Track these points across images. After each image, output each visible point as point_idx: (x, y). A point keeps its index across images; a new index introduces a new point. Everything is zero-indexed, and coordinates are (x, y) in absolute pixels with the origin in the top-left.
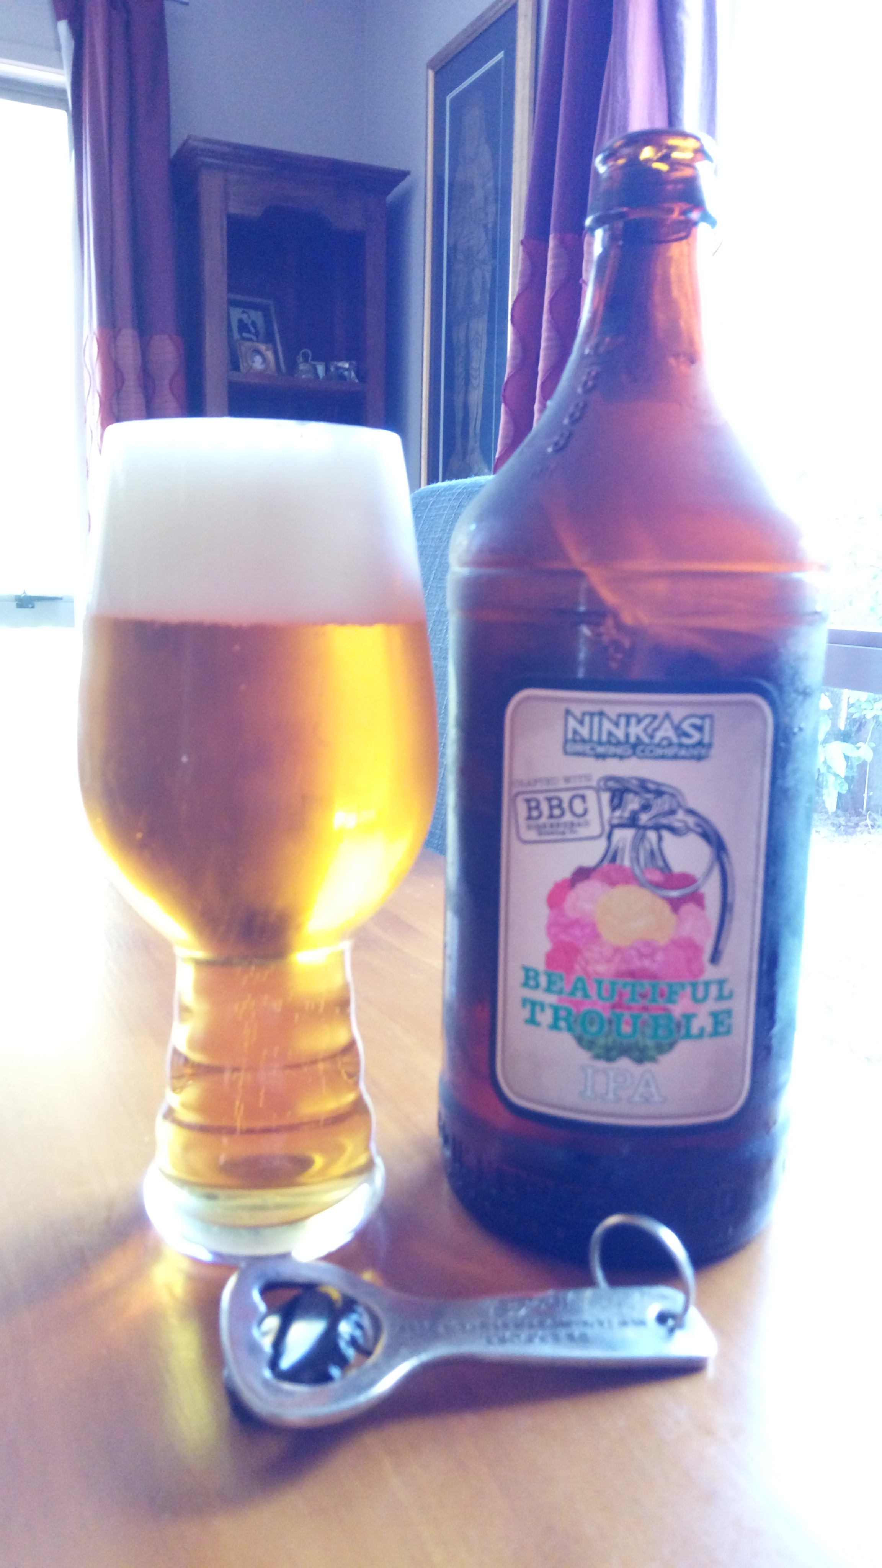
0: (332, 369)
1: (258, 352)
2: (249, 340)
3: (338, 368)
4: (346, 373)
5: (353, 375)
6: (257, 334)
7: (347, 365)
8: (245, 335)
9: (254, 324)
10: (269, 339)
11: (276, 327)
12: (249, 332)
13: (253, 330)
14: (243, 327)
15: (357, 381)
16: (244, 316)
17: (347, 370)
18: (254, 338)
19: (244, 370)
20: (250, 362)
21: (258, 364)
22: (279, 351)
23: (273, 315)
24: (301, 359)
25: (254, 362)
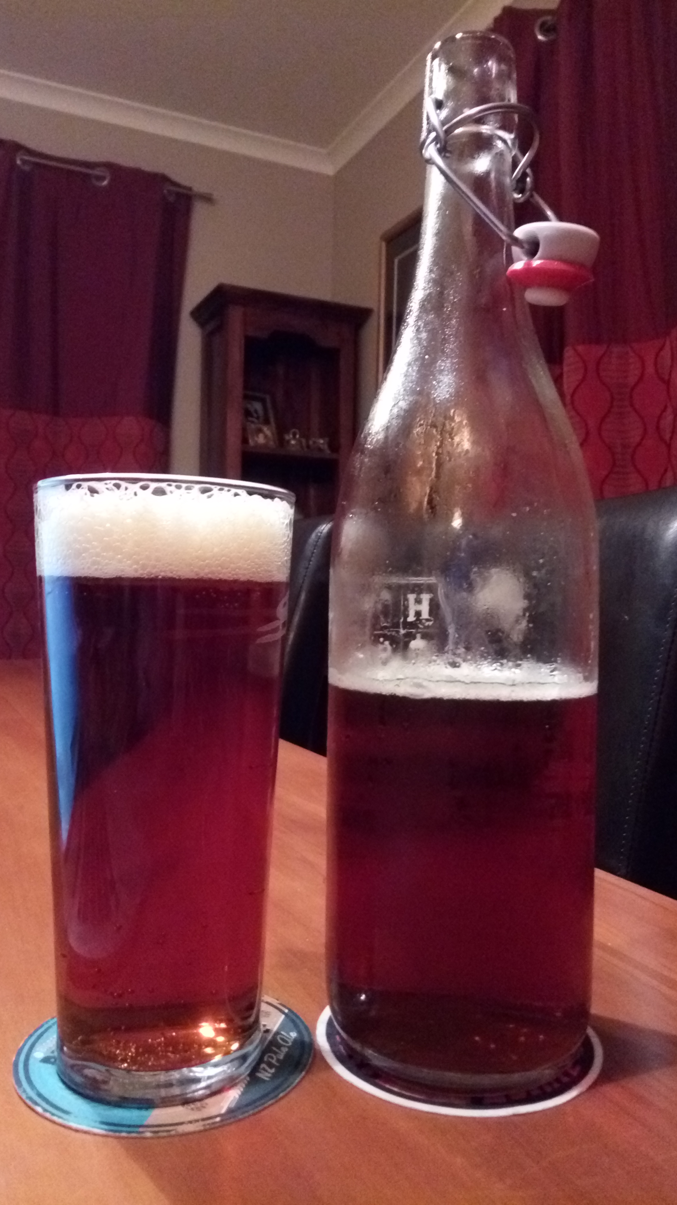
0: (311, 443)
1: (260, 431)
2: (253, 422)
3: (314, 442)
4: (321, 446)
5: (326, 447)
6: (258, 418)
7: (322, 441)
8: (250, 419)
9: (256, 411)
10: (267, 422)
11: (271, 414)
12: (252, 416)
13: (255, 415)
14: (247, 413)
15: (328, 452)
16: (249, 406)
17: (320, 444)
18: (256, 420)
19: (251, 443)
20: (256, 439)
21: (261, 439)
22: (274, 429)
23: (269, 405)
24: (291, 436)
25: (258, 437)
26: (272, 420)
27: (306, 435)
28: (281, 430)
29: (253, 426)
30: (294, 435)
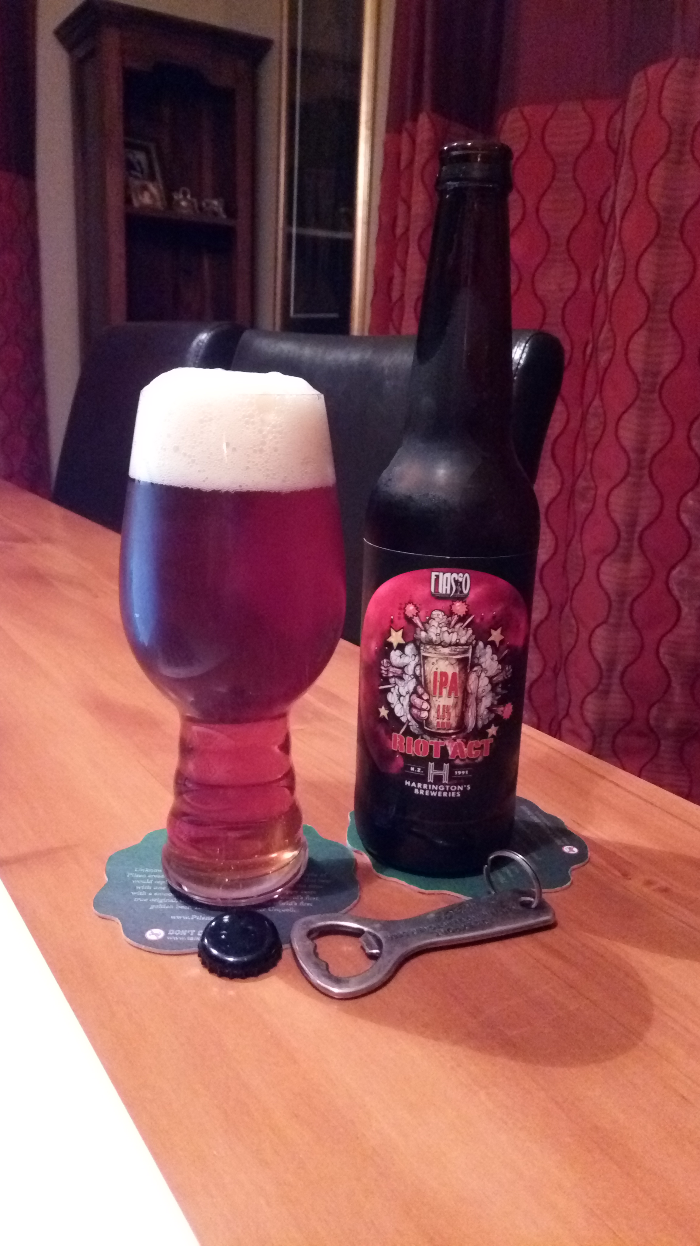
0: (204, 204)
1: (145, 188)
2: (136, 177)
3: (208, 205)
4: (216, 209)
5: (221, 209)
6: (142, 172)
7: (216, 203)
8: (133, 172)
9: (139, 163)
10: (152, 178)
11: (157, 168)
13: (138, 168)
14: (130, 166)
15: (224, 216)
16: (131, 156)
17: (214, 206)
18: (139, 175)
19: (136, 204)
20: (140, 198)
21: (146, 199)
22: (161, 187)
23: (154, 155)
24: (181, 196)
25: (143, 197)
26: (158, 176)
27: (198, 195)
28: (169, 189)
29: (137, 183)
30: (185, 194)
